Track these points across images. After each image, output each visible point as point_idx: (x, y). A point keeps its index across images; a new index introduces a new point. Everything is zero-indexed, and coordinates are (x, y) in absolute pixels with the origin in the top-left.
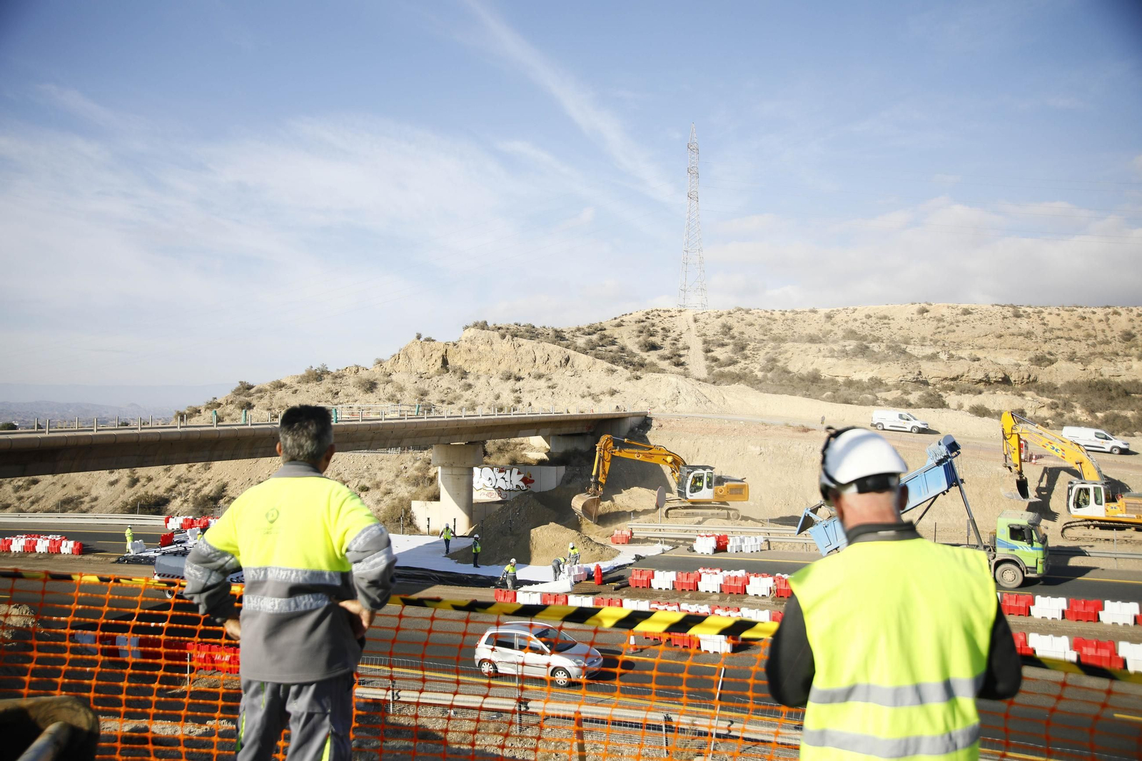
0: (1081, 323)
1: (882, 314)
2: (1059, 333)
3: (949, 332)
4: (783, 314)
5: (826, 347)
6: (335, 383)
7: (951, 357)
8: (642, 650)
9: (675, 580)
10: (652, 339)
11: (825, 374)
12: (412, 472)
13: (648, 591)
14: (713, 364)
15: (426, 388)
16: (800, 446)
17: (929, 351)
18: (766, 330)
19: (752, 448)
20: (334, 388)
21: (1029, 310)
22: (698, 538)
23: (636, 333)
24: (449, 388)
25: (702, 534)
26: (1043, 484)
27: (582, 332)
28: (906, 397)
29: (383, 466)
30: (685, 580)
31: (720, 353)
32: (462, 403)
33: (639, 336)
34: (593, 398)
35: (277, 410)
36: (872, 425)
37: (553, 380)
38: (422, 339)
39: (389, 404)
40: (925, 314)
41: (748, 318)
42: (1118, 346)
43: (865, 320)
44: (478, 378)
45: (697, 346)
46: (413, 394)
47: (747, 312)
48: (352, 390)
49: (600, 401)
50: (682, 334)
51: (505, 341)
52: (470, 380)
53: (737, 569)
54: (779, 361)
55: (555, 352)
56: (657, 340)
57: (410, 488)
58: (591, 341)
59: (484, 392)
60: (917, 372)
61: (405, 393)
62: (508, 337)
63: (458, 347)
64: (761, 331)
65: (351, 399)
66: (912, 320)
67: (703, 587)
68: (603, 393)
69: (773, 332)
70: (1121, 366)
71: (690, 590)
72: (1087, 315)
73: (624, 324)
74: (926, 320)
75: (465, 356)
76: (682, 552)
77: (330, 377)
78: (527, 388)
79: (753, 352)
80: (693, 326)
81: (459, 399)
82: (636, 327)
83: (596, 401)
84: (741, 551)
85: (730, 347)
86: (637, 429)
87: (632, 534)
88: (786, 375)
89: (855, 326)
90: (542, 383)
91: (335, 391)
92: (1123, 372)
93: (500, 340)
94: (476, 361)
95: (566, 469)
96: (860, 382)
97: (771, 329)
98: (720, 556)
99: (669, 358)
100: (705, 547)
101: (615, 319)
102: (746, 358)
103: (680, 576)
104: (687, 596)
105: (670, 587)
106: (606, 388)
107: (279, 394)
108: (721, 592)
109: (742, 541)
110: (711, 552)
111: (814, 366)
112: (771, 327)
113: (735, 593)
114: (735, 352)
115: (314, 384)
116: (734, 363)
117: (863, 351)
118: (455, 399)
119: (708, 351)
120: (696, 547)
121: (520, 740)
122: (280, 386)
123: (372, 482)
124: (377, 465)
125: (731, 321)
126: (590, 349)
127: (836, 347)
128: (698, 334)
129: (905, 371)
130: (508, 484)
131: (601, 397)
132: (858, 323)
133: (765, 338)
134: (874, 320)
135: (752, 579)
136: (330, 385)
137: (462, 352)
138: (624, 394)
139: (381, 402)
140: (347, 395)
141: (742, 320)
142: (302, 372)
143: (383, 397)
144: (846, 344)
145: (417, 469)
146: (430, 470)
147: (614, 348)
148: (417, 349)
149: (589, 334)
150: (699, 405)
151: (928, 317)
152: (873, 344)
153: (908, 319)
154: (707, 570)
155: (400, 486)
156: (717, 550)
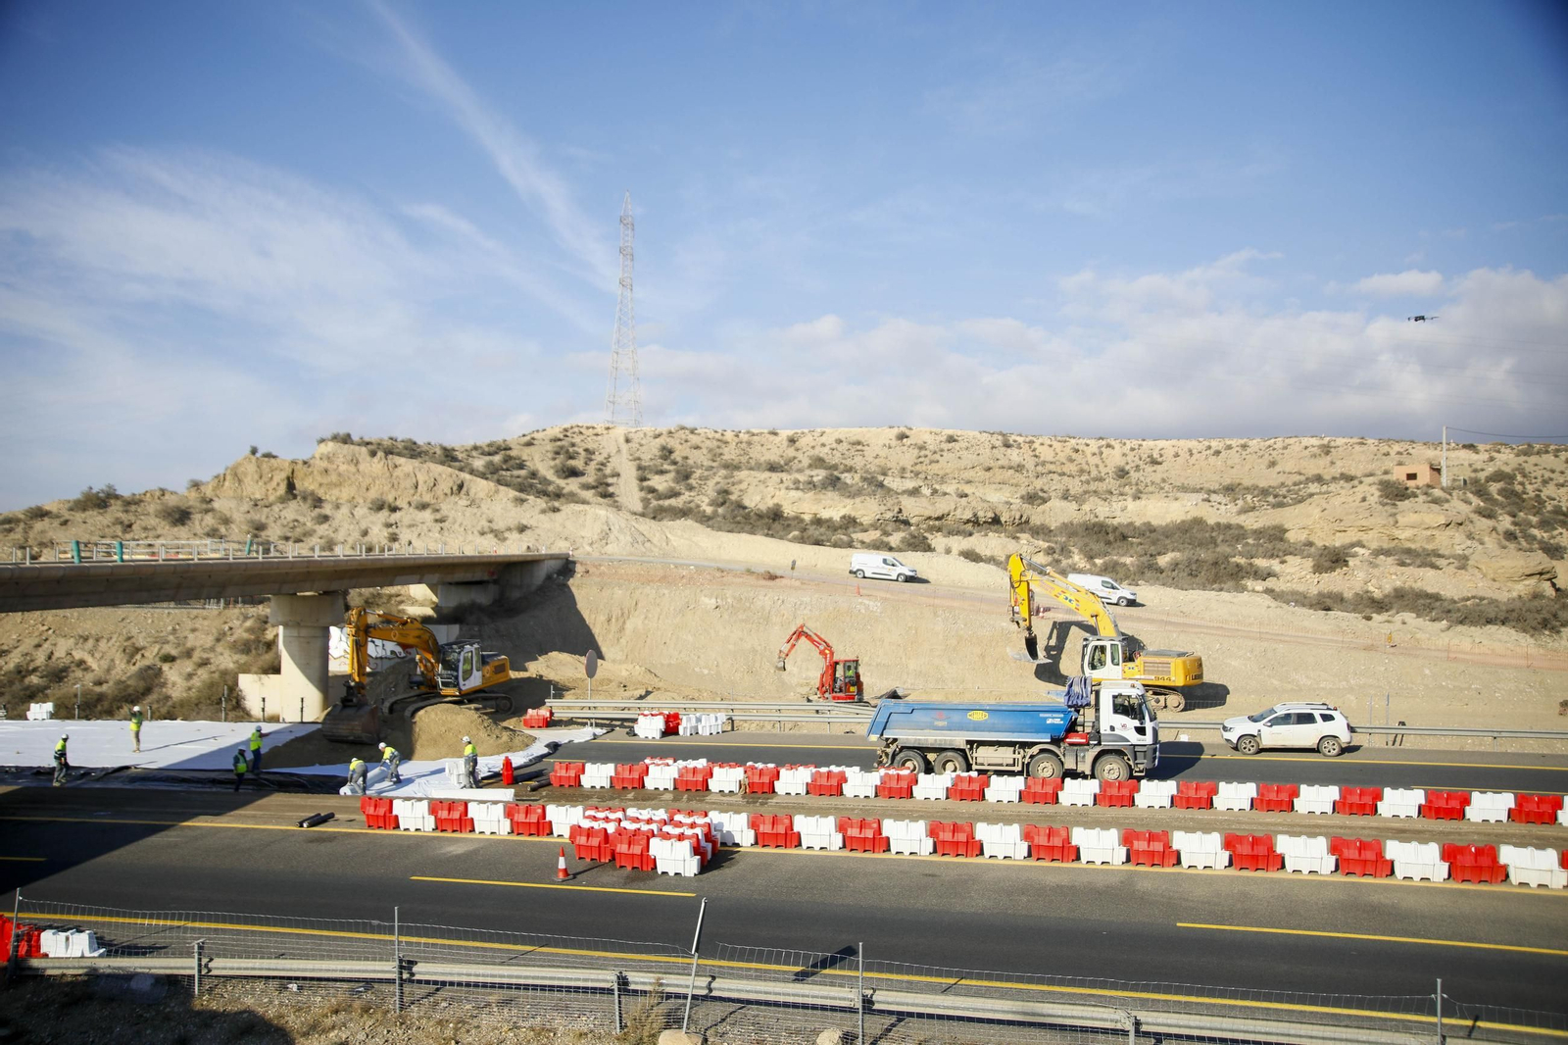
0: (1074, 456)
1: (854, 439)
2: (1052, 467)
3: (931, 462)
4: (737, 436)
5: (789, 477)
6: (127, 511)
7: (935, 492)
8: (575, 876)
9: (613, 774)
10: (572, 463)
11: (788, 510)
12: (241, 634)
13: (577, 791)
14: (650, 496)
15: (263, 520)
16: (767, 598)
17: (910, 484)
18: (715, 455)
19: (706, 600)
20: (124, 517)
21: (1020, 440)
22: (641, 718)
23: (550, 455)
24: (297, 521)
25: (646, 712)
26: (1053, 642)
27: (480, 451)
28: (885, 539)
29: (197, 626)
30: (626, 775)
31: (660, 483)
32: (314, 541)
33: (554, 459)
34: (496, 536)
35: (36, 549)
36: (851, 572)
37: (442, 512)
38: (258, 455)
39: (208, 541)
40: (905, 440)
41: (694, 440)
42: (1111, 483)
43: (834, 445)
44: (337, 507)
45: (629, 473)
46: (245, 527)
47: (692, 432)
48: (153, 521)
49: (505, 539)
50: (609, 457)
51: (375, 460)
52: (327, 510)
53: (695, 758)
54: (731, 493)
55: (444, 476)
56: (578, 463)
57: (236, 657)
58: (491, 463)
59: (346, 526)
60: (896, 510)
61: (233, 526)
62: (380, 454)
63: (309, 466)
64: (709, 456)
65: (151, 534)
66: (890, 447)
67: (650, 783)
68: (509, 529)
69: (724, 457)
70: (1117, 506)
71: (633, 788)
72: (1080, 448)
73: (535, 442)
74: (905, 448)
75: (319, 479)
76: (619, 737)
77: (119, 502)
78: (406, 521)
79: (700, 482)
80: (624, 447)
81: (311, 535)
82: (550, 447)
83: (499, 539)
84: (697, 733)
85: (672, 475)
86: (555, 576)
87: (552, 714)
88: (741, 511)
89: (823, 452)
90: (427, 515)
91: (127, 523)
92: (1118, 513)
93: (368, 458)
94: (336, 485)
95: (461, 629)
96: (830, 520)
97: (721, 454)
98: (671, 741)
99: (594, 487)
100: (649, 728)
101: (524, 436)
102: (691, 488)
103: (620, 769)
104: (630, 796)
105: (607, 785)
106: (513, 523)
107: (39, 525)
108: (675, 788)
109: (699, 720)
110: (658, 736)
111: (775, 501)
112: (721, 451)
113: (693, 789)
114: (677, 481)
115: (95, 513)
116: (675, 494)
117: (833, 483)
118: (305, 535)
119: (643, 479)
120: (637, 729)
121: (402, 1024)
122: (40, 514)
123: (179, 649)
124: (189, 625)
125: (672, 443)
126: (491, 473)
127: (802, 478)
128: (631, 458)
129: (883, 508)
130: (380, 649)
131: (506, 535)
132: (826, 450)
133: (714, 464)
134: (845, 446)
135: (716, 770)
136: (120, 515)
137: (315, 473)
138: (537, 531)
139: (197, 538)
140: (145, 529)
141: (686, 441)
142: (76, 495)
143: (199, 530)
144: (813, 473)
145: (249, 630)
146: (267, 632)
147: (523, 473)
148: (251, 468)
149: (490, 454)
150: (636, 545)
151: (909, 443)
152: (846, 475)
153: (885, 445)
154: (657, 761)
155: (222, 654)
156: (666, 733)
